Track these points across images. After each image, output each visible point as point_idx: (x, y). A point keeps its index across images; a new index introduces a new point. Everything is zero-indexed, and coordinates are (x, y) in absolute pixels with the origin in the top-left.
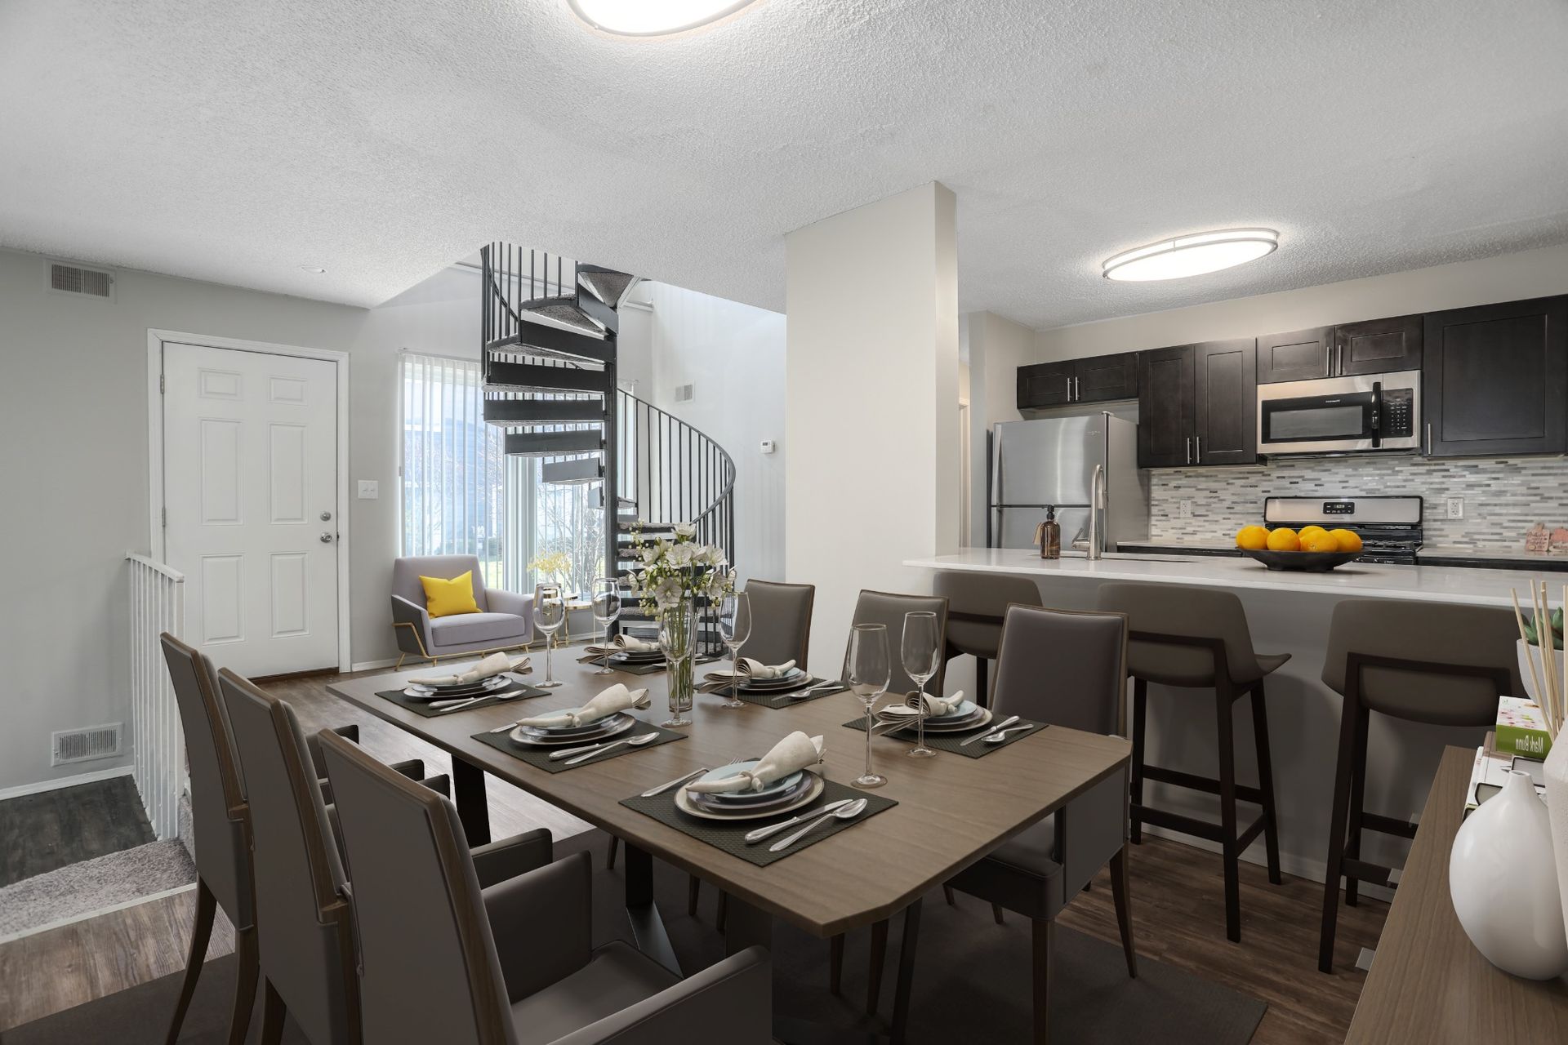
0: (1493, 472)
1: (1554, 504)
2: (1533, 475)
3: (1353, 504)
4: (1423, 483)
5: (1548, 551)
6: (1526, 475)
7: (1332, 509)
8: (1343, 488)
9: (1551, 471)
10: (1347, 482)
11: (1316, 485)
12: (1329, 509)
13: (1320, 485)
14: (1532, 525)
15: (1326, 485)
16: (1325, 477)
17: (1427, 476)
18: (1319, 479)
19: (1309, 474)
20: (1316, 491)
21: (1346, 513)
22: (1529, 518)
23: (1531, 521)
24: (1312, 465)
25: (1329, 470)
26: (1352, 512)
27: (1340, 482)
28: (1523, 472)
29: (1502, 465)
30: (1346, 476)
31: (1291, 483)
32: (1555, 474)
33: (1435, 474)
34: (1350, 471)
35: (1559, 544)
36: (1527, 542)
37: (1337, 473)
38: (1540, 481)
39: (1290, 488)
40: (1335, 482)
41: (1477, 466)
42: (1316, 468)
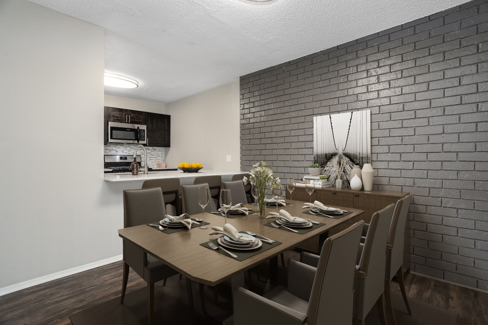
0: (152, 150)
1: (160, 157)
2: (158, 151)
3: (126, 157)
4: (139, 152)
5: (161, 167)
6: (156, 151)
7: (122, 158)
8: (123, 153)
9: (160, 150)
10: (123, 151)
11: (116, 152)
12: (121, 158)
13: (117, 152)
14: (157, 162)
15: (118, 152)
16: (118, 150)
17: (140, 151)
18: (117, 150)
19: (114, 148)
20: (116, 153)
21: (125, 159)
22: (157, 160)
23: (157, 161)
24: (115, 146)
25: (119, 148)
26: (127, 159)
27: (122, 151)
28: (156, 150)
29: (153, 149)
30: (123, 150)
31: (109, 151)
32: (161, 151)
33: (142, 150)
34: (124, 148)
35: (163, 166)
36: (157, 165)
37: (121, 149)
38: (159, 153)
39: (109, 152)
40: (121, 151)
41: (149, 149)
42: (116, 147)
